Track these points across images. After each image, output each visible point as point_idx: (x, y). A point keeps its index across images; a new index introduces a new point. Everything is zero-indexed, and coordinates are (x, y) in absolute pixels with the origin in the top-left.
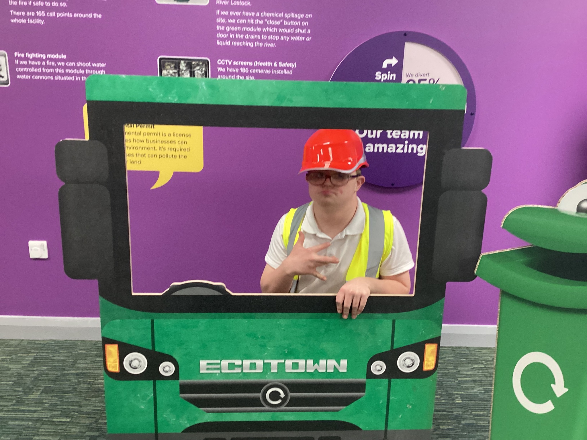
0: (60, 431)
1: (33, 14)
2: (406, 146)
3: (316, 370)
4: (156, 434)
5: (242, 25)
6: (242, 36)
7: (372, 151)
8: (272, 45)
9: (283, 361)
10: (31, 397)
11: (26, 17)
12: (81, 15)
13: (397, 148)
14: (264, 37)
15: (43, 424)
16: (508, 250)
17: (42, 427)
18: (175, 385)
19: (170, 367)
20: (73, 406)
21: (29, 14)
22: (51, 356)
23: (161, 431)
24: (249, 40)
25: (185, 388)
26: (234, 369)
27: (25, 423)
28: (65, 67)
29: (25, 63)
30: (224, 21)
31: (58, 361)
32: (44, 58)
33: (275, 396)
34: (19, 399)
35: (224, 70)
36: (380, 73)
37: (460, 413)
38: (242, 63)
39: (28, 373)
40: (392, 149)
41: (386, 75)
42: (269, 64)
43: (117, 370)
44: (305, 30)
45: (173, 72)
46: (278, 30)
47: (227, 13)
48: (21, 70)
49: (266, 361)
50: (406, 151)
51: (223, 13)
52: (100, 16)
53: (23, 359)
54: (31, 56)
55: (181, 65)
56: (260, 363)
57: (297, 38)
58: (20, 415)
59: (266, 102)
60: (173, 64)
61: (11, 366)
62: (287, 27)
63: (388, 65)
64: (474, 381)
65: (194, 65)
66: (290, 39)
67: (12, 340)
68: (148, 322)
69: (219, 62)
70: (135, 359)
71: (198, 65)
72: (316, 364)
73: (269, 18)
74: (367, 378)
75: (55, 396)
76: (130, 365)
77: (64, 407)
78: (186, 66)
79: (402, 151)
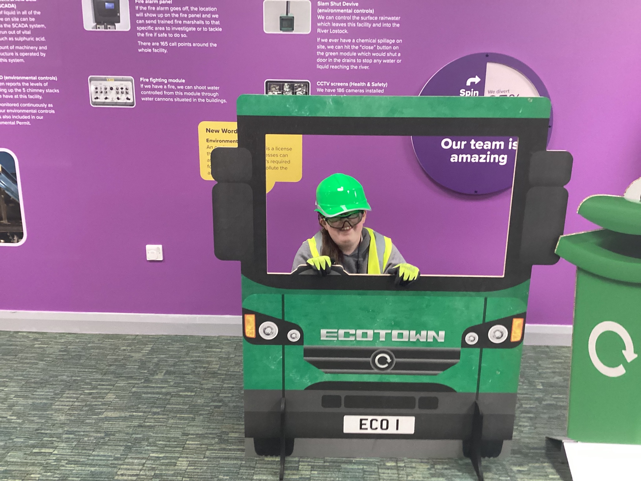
0: (188, 402)
1: (158, 44)
2: (488, 156)
3: (418, 339)
4: (284, 390)
5: (339, 51)
6: (339, 61)
7: (456, 161)
8: (366, 67)
9: (390, 331)
10: (157, 377)
11: (151, 47)
12: (199, 45)
13: (480, 158)
14: (359, 61)
15: (172, 397)
16: (583, 232)
17: (172, 399)
18: (300, 350)
19: (296, 335)
20: (195, 384)
21: (153, 44)
22: (165, 347)
23: (287, 388)
24: (346, 64)
25: (308, 352)
26: (349, 337)
27: (157, 396)
28: (183, 91)
29: (149, 86)
30: (323, 47)
31: (173, 351)
32: (166, 82)
33: (383, 361)
34: (147, 379)
35: (322, 90)
36: (464, 90)
37: (541, 396)
38: (339, 84)
39: (149, 360)
40: (475, 158)
41: (469, 92)
42: (363, 84)
43: (253, 335)
44: (396, 53)
45: (278, 94)
46: (371, 54)
47: (326, 40)
48: (145, 93)
49: (376, 331)
50: (488, 161)
51: (323, 40)
52: (215, 45)
53: (142, 350)
54: (155, 81)
55: (285, 87)
56: (370, 332)
57: (388, 61)
58: (150, 390)
59: (381, 114)
60: (278, 86)
61: (133, 354)
62: (380, 51)
63: (472, 83)
64: (554, 372)
65: (296, 86)
66: (382, 62)
67: (128, 335)
68: (280, 296)
69: (319, 83)
70: (268, 327)
71: (300, 87)
72: (418, 335)
73: (363, 44)
74: (462, 346)
75: (177, 377)
76: (264, 332)
77: (187, 385)
78: (289, 88)
79: (485, 161)
